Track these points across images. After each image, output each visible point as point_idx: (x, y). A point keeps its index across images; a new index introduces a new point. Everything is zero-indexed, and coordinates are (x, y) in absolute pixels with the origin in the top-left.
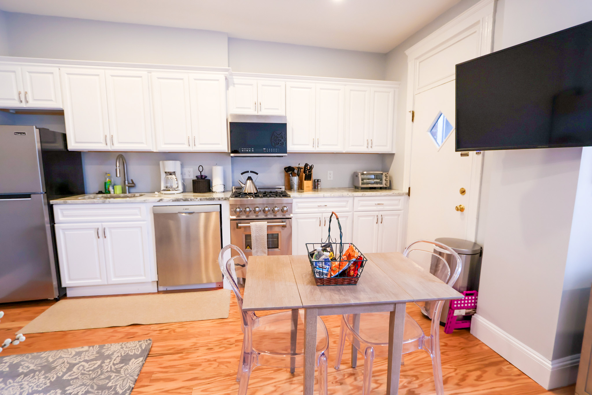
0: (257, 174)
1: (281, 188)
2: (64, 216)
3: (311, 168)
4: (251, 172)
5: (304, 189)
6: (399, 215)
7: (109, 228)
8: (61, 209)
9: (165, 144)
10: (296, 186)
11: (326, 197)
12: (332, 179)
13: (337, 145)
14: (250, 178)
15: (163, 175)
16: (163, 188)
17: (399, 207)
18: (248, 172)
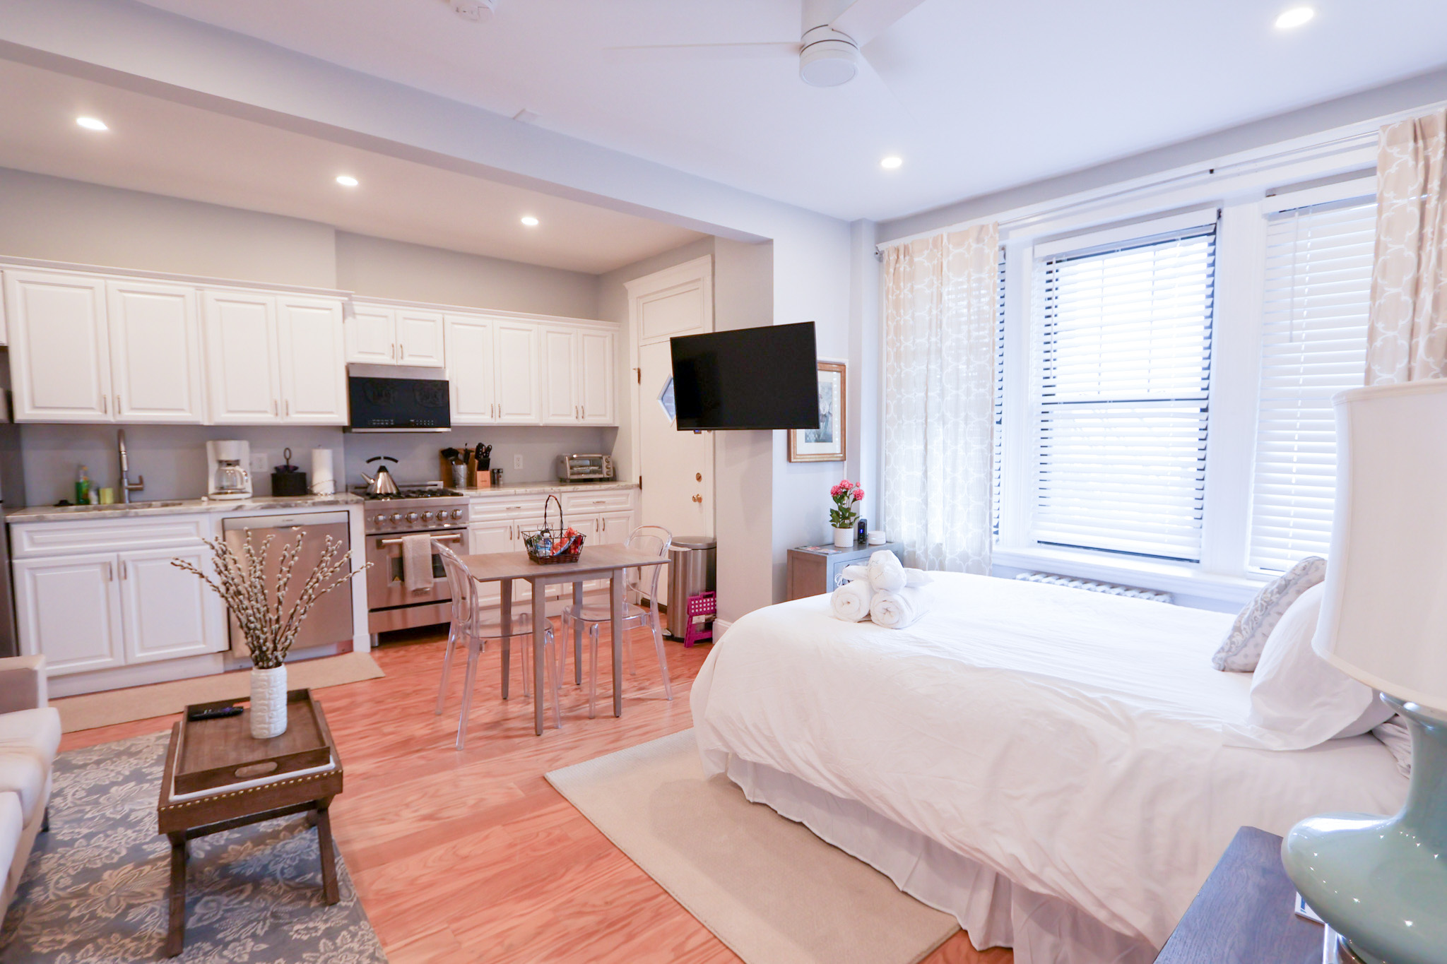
0: (396, 461)
1: (436, 485)
2: (33, 543)
3: (489, 449)
4: (386, 458)
5: (478, 485)
6: (629, 518)
7: (133, 561)
8: (28, 532)
9: (230, 412)
10: (463, 481)
11: (519, 495)
12: (521, 467)
13: (529, 414)
14: (382, 469)
15: (213, 467)
16: (212, 488)
17: (628, 506)
18: (379, 458)
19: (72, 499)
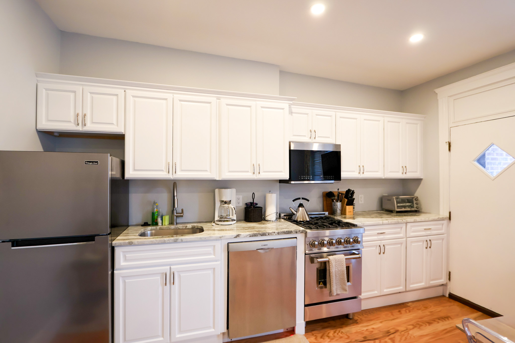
0: (308, 201)
1: (324, 214)
2: (126, 260)
3: (353, 192)
4: (303, 199)
5: (347, 215)
6: (443, 239)
7: (178, 272)
8: (123, 252)
9: (230, 172)
10: (339, 212)
11: (385, 224)
12: (363, 202)
13: (378, 171)
14: (301, 205)
15: (218, 204)
16: (217, 218)
17: (443, 231)
18: (299, 199)
19: (150, 223)
